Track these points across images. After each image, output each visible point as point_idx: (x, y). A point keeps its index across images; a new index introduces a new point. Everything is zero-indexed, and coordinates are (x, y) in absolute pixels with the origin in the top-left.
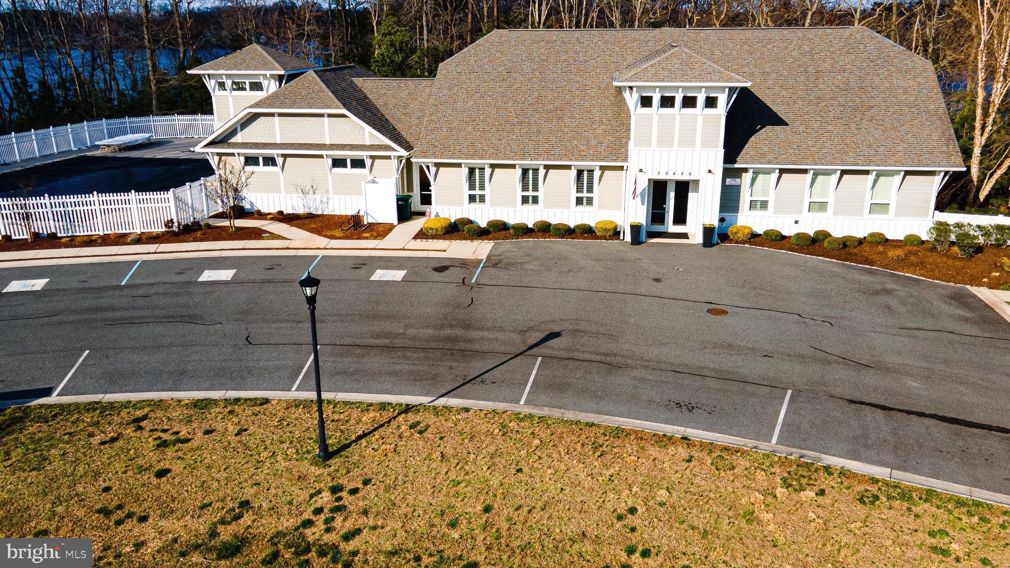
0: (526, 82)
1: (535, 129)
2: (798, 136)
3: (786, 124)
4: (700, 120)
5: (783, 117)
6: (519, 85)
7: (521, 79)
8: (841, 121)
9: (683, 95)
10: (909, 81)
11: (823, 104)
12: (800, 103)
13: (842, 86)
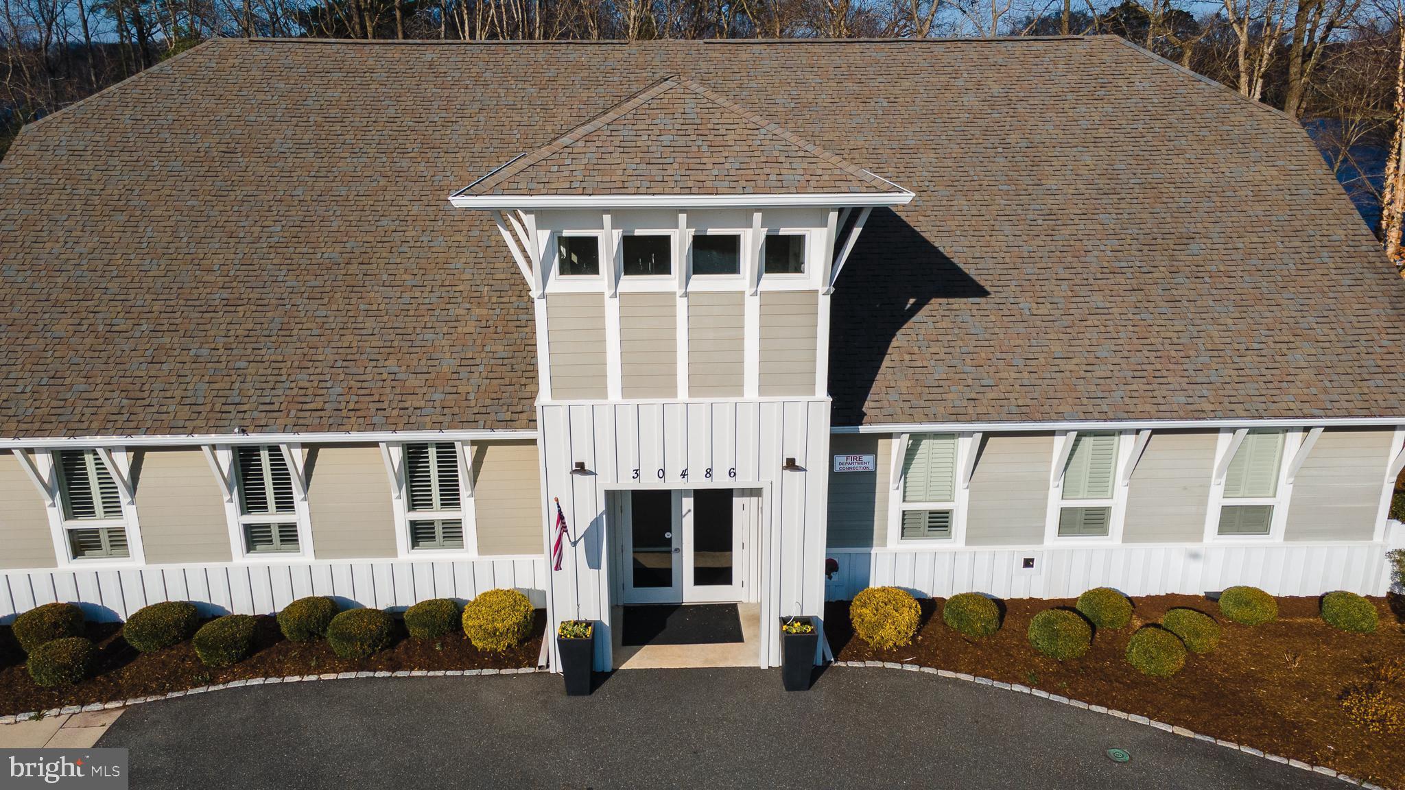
0: (273, 182)
1: (276, 325)
2: (1020, 328)
3: (981, 292)
4: (752, 308)
5: (971, 271)
6: (250, 189)
7: (261, 170)
8: (1120, 279)
9: (692, 232)
10: (1259, 167)
11: (1066, 231)
12: (1008, 229)
13: (1101, 182)
